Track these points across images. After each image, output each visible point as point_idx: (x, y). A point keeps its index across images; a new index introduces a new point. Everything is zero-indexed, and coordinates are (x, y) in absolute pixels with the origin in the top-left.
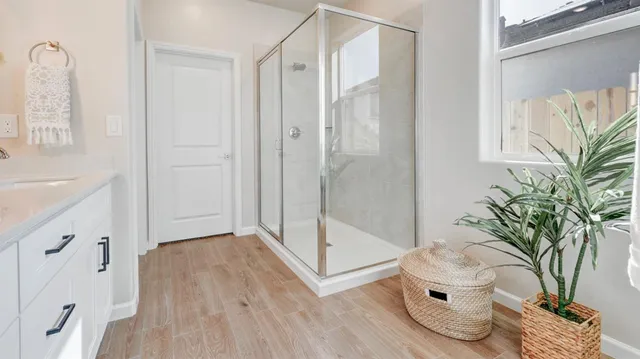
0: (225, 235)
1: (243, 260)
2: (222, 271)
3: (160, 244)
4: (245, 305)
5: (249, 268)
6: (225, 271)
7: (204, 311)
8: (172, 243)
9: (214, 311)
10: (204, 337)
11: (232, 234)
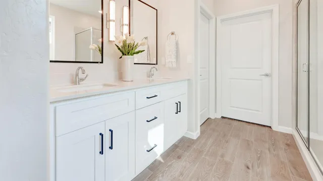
0: (264, 126)
1: (267, 146)
2: (248, 144)
3: (223, 117)
4: (248, 168)
5: (268, 152)
6: (249, 145)
7: (222, 156)
8: (229, 118)
9: (227, 158)
10: (215, 166)
11: (270, 127)
